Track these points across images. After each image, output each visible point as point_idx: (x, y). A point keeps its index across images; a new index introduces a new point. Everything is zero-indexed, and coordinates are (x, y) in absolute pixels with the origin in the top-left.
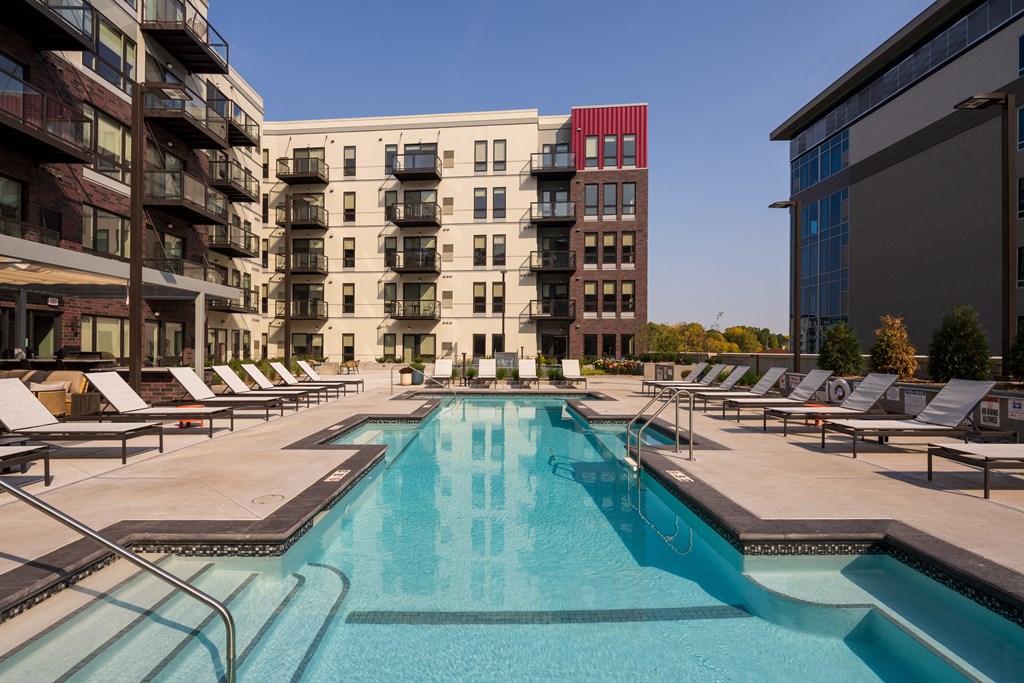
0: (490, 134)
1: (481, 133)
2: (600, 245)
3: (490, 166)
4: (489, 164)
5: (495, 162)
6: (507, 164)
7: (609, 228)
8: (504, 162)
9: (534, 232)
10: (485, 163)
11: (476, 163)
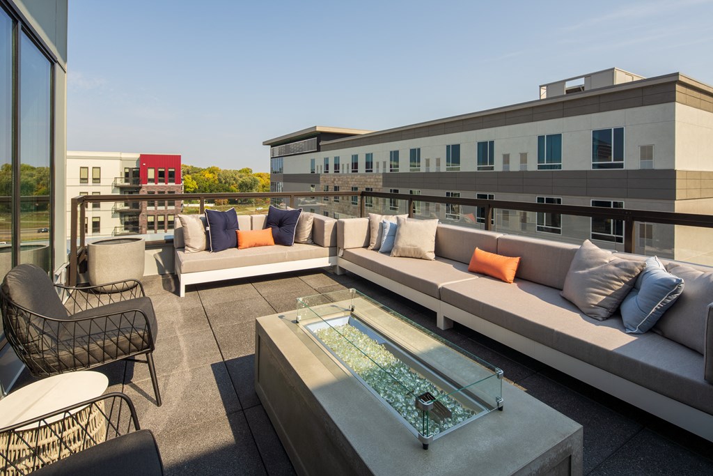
0: (90, 164)
1: (84, 163)
2: (156, 221)
3: (90, 180)
4: (89, 180)
5: (94, 179)
6: (101, 180)
7: (162, 213)
8: (99, 179)
9: (118, 215)
10: (87, 179)
11: (81, 179)
